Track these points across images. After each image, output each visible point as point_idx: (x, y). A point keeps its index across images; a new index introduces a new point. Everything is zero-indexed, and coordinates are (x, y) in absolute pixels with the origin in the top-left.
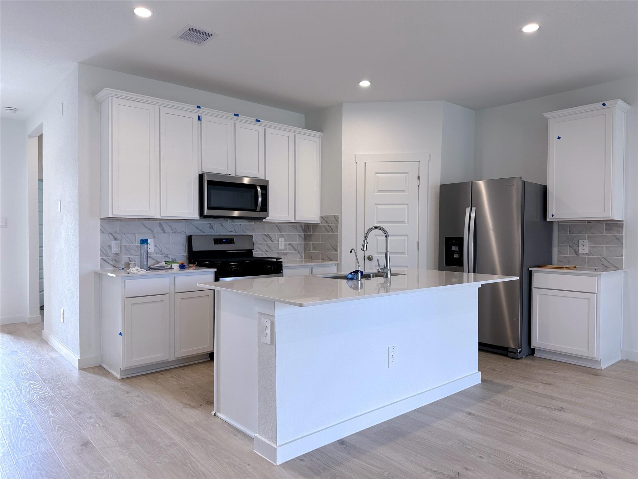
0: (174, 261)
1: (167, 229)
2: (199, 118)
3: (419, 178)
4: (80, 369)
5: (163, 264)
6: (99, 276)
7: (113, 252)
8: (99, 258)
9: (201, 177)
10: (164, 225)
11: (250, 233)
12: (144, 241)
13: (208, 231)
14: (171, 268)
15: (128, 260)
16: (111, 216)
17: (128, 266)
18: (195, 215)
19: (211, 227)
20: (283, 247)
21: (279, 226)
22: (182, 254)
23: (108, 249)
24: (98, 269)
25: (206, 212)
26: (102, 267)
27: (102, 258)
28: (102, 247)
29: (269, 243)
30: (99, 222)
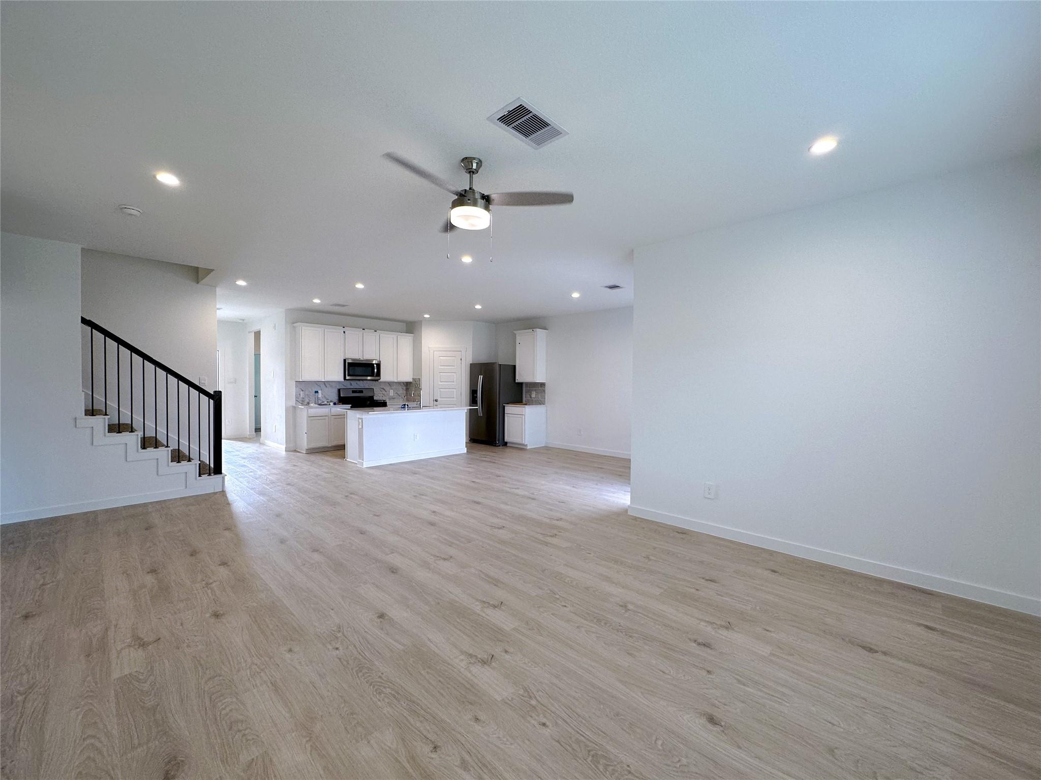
0: (331, 402)
1: (328, 386)
2: (344, 332)
3: (461, 359)
4: (286, 451)
5: (326, 402)
6: (294, 408)
7: (301, 397)
8: (294, 400)
9: (345, 360)
10: (326, 383)
11: (373, 387)
12: (317, 392)
13: (349, 387)
14: (330, 405)
15: (308, 401)
16: (301, 380)
17: (308, 403)
18: (342, 379)
19: (351, 385)
20: (392, 395)
21: (390, 384)
22: (335, 398)
23: (299, 395)
24: (294, 405)
25: (347, 378)
26: (296, 404)
27: (297, 400)
28: (296, 395)
29: (384, 392)
30: (295, 383)
